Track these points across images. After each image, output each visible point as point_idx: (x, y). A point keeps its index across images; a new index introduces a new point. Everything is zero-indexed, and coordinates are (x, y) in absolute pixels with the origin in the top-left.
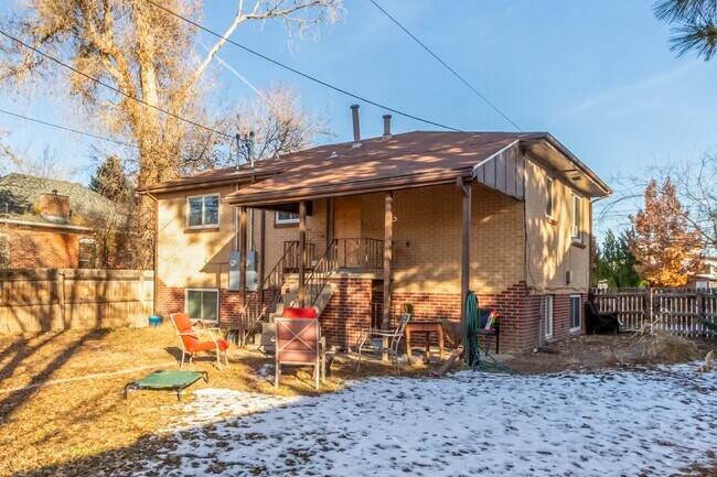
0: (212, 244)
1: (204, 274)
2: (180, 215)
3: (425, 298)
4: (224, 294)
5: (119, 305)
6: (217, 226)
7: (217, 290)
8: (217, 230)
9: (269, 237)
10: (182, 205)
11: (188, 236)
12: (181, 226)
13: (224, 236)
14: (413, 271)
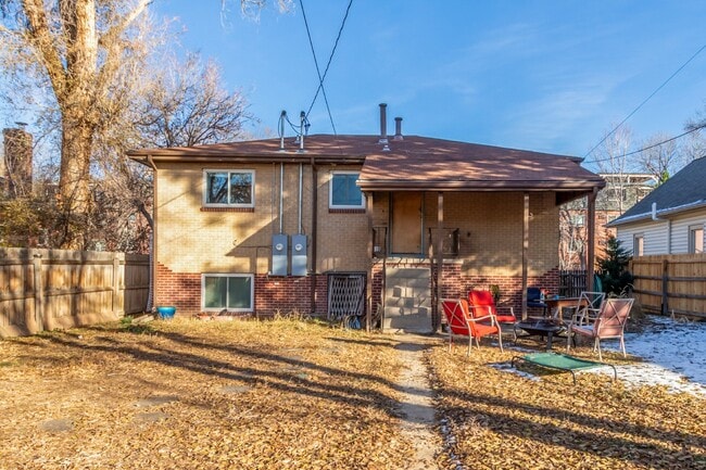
0: (242, 226)
1: (232, 258)
2: (193, 191)
3: (483, 281)
4: (261, 281)
5: (92, 296)
6: (251, 206)
7: (252, 276)
8: (252, 210)
9: (321, 222)
10: (194, 179)
11: (206, 215)
12: (195, 203)
13: (262, 218)
14: (472, 258)
